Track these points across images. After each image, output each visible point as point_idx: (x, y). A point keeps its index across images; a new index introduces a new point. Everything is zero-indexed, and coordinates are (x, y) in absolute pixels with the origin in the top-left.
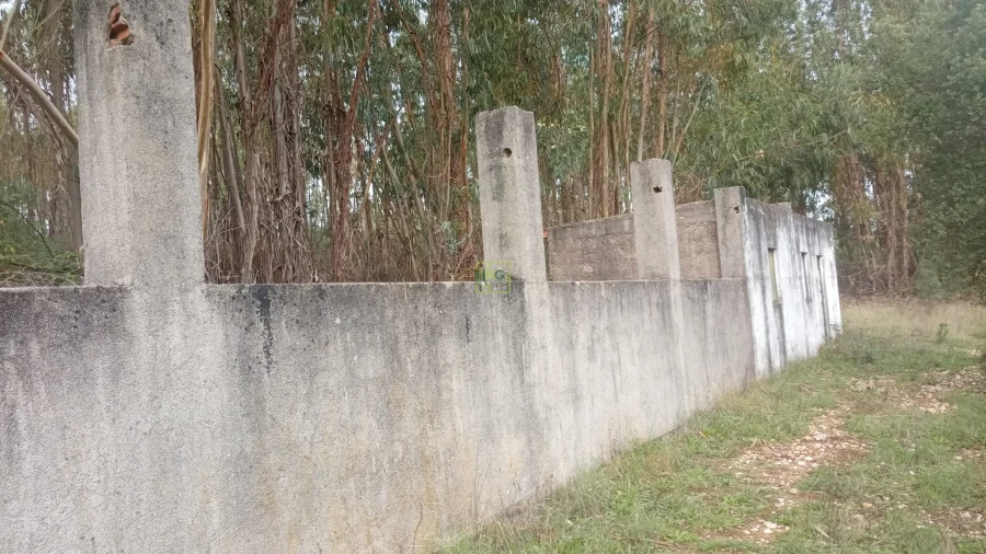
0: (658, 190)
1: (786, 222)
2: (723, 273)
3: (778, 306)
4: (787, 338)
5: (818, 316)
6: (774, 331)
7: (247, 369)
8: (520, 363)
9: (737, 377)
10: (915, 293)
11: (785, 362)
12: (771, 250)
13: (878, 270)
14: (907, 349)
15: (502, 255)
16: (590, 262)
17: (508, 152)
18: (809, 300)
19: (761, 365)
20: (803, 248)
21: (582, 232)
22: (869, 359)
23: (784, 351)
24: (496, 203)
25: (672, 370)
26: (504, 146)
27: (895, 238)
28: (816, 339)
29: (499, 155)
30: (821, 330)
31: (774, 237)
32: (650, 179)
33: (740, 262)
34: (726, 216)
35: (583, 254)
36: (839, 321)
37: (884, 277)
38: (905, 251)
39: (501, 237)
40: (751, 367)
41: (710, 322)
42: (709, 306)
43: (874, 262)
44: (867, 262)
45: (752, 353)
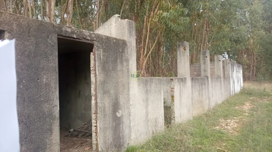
0: (220, 61)
1: (235, 65)
2: (225, 75)
3: (234, 82)
4: (235, 89)
5: (239, 85)
6: (233, 87)
7: (192, 87)
8: (208, 89)
9: (229, 95)
10: (257, 81)
11: (235, 94)
12: (233, 71)
13: (248, 75)
14: (258, 92)
15: (204, 73)
16: (196, 72)
17: (207, 57)
18: (238, 81)
19: (231, 93)
20: (238, 71)
21: (194, 66)
22: (251, 94)
23: (234, 92)
24: (204, 65)
25: (222, 93)
26: (206, 56)
27: (252, 67)
28: (239, 90)
29: (205, 57)
30: (240, 88)
31: (234, 68)
32: (219, 59)
33: (229, 74)
34: (226, 64)
35: (194, 70)
36: (243, 86)
37: (249, 76)
38: (254, 70)
39: (205, 70)
40: (230, 94)
41: (226, 85)
42: (226, 82)
43: (247, 73)
44: (245, 73)
45: (230, 91)
